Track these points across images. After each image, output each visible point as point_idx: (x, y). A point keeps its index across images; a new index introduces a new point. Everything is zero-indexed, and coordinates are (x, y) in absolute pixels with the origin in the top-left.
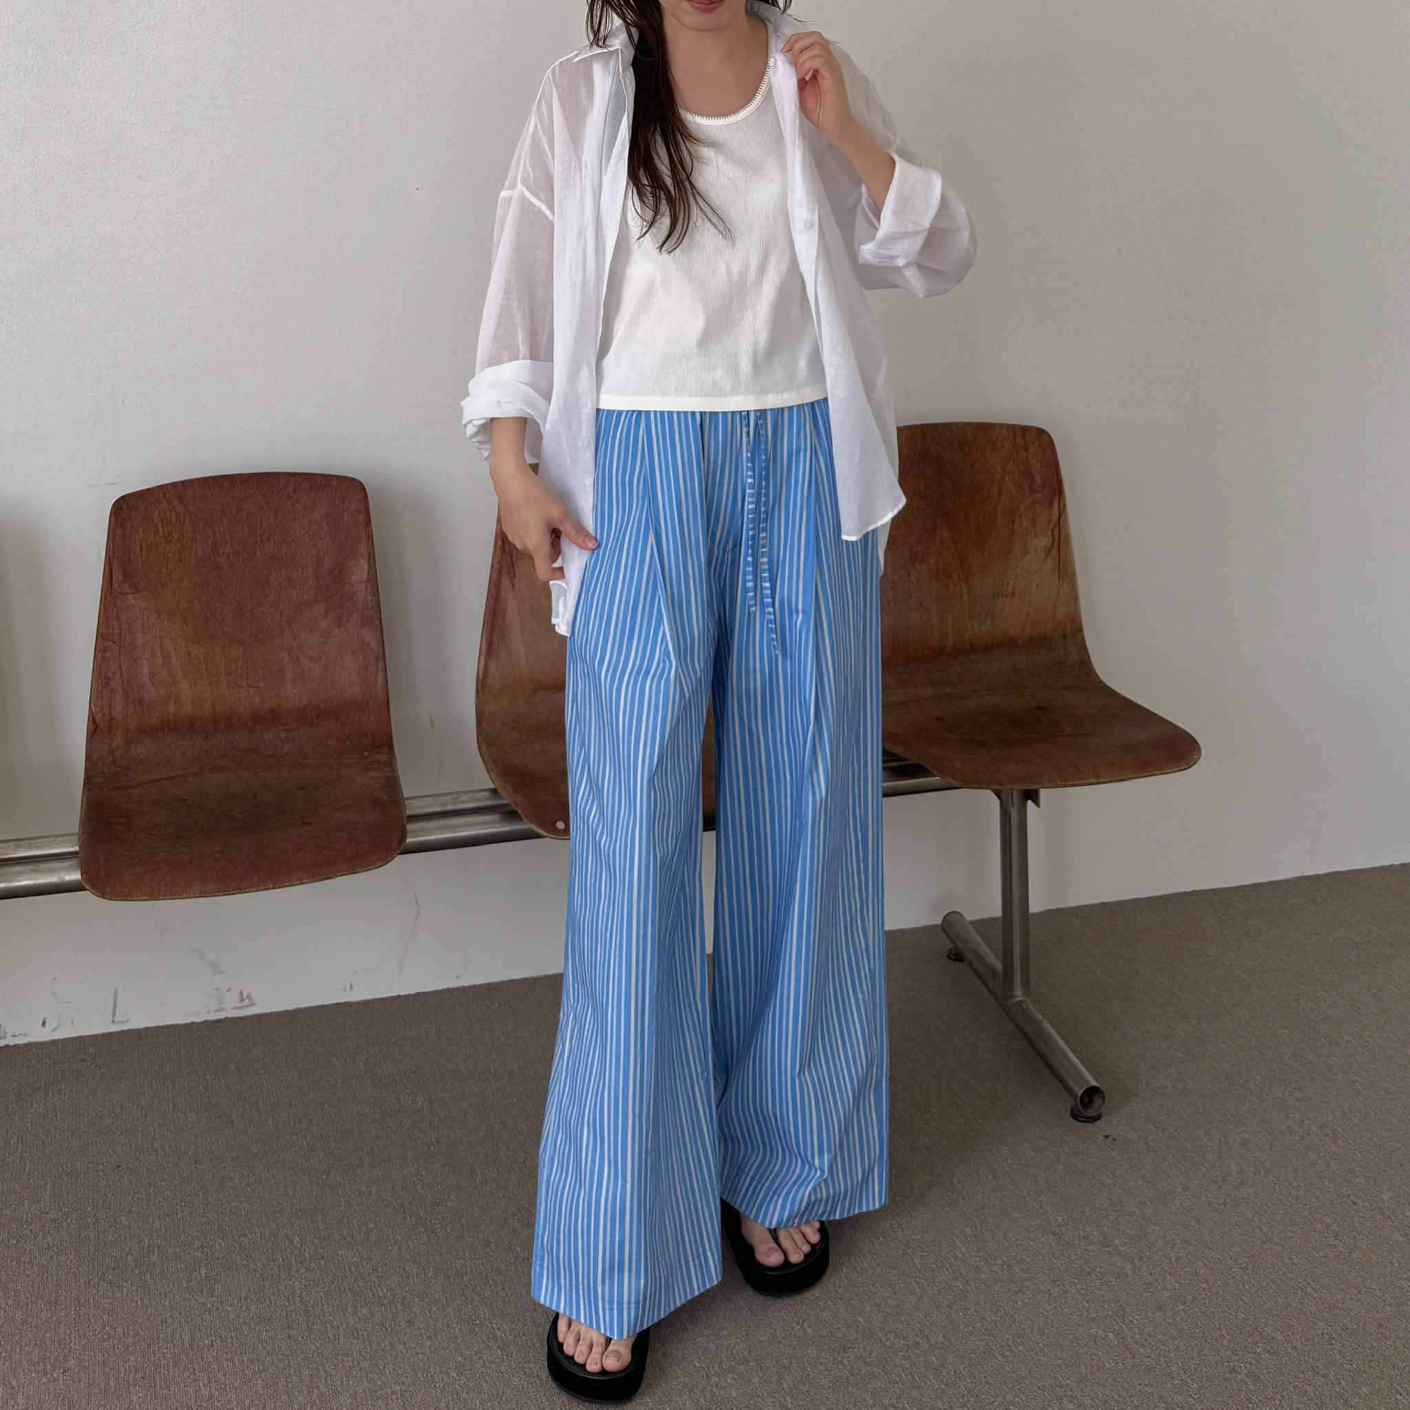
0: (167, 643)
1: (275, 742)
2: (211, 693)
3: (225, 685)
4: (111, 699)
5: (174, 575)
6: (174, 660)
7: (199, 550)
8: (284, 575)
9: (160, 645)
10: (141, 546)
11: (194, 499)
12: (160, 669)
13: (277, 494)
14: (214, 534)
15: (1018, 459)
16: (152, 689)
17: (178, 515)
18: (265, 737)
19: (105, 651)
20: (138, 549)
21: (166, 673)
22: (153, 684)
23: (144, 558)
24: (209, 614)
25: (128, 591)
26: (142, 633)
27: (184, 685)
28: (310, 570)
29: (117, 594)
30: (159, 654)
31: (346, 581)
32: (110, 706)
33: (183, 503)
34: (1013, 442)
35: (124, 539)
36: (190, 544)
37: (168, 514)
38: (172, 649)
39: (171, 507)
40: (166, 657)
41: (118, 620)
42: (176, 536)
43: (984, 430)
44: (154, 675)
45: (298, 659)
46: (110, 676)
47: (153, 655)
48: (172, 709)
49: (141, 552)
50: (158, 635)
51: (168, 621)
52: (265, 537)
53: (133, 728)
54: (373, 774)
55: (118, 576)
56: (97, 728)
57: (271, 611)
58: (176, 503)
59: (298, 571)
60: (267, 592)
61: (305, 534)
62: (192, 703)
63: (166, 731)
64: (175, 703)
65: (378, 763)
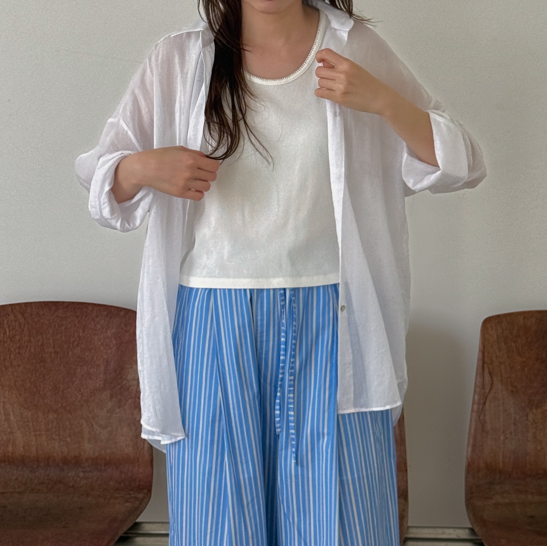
0: (8, 406)
1: (75, 478)
2: (36, 441)
3: (45, 437)
5: (15, 363)
6: (12, 418)
7: (32, 348)
8: (85, 370)
9: (4, 407)
11: (32, 315)
12: (3, 422)
13: (86, 317)
14: (42, 339)
17: (20, 324)
18: (69, 474)
21: (7, 425)
24: (35, 390)
27: (18, 435)
28: (102, 368)
31: (124, 377)
33: (24, 317)
36: (26, 344)
37: (14, 324)
38: (11, 410)
40: (7, 414)
42: (18, 338)
45: (92, 425)
48: (10, 449)
50: (2, 401)
51: (9, 392)
52: (75, 343)
54: (128, 504)
57: (76, 392)
58: (19, 316)
59: (94, 368)
60: (74, 379)
61: (101, 344)
62: (24, 447)
63: (7, 463)
64: (12, 445)
65: (136, 498)
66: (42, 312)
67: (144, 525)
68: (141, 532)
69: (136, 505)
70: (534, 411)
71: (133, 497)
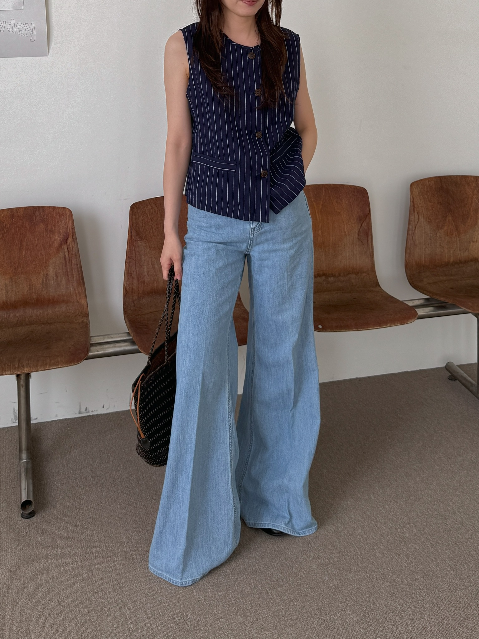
0: (154, 259)
4: (132, 282)
5: (155, 234)
6: (156, 266)
9: (151, 260)
11: (160, 205)
12: (151, 270)
16: (148, 277)
17: (155, 211)
19: (130, 263)
21: (153, 271)
22: (148, 275)
23: (144, 227)
25: (138, 240)
26: (144, 256)
29: (134, 241)
30: (150, 263)
32: (132, 284)
33: (156, 206)
35: (136, 220)
36: (160, 222)
37: (151, 210)
38: (155, 262)
39: (152, 208)
40: (153, 265)
41: (135, 250)
42: (155, 219)
44: (149, 272)
46: (132, 272)
47: (148, 264)
48: (155, 285)
50: (150, 257)
51: (153, 251)
53: (141, 292)
55: (134, 234)
56: (127, 293)
58: (154, 206)
63: (154, 293)
64: (157, 282)
70: (440, 231)
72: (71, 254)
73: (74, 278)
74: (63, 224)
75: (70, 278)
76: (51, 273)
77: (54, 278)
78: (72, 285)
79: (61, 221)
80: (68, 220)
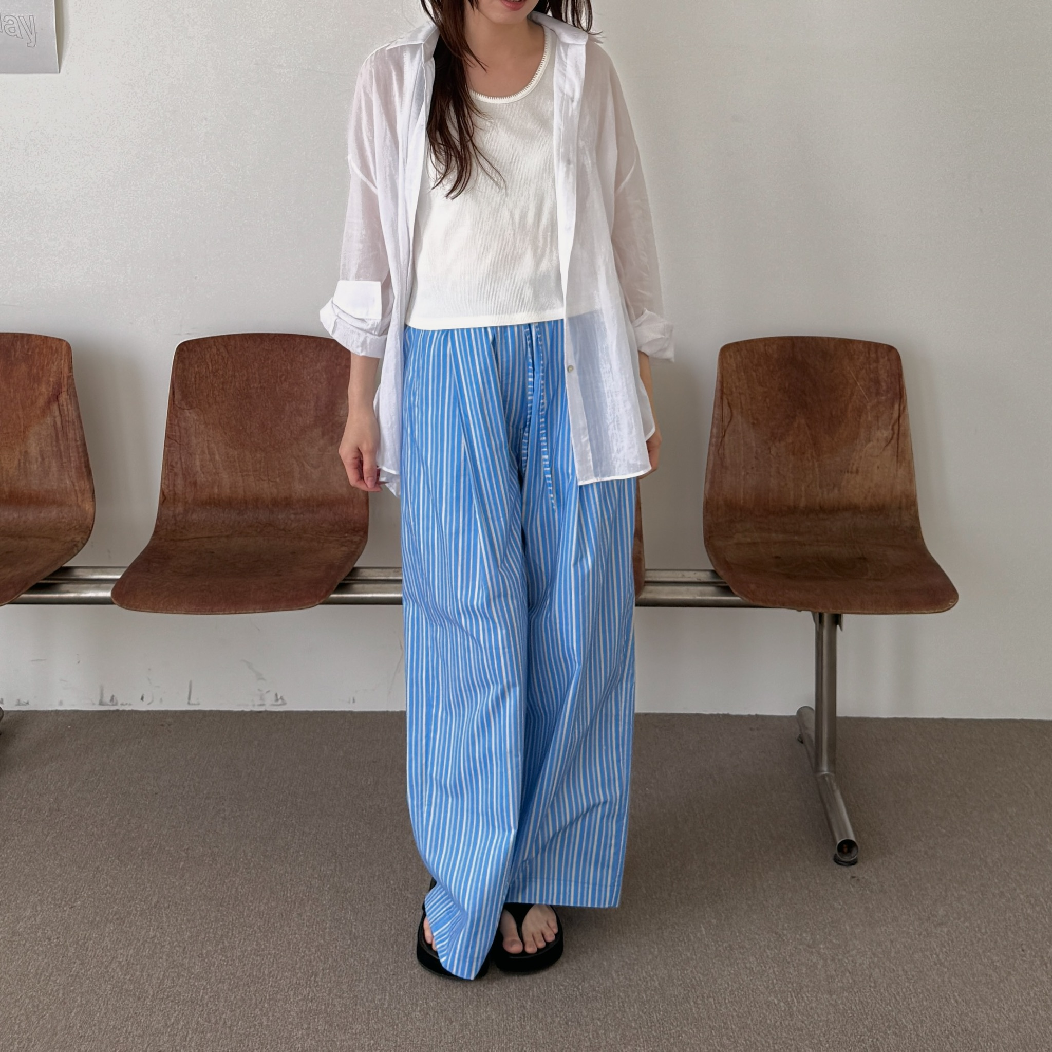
0: (212, 445)
1: (286, 521)
2: (243, 482)
3: (253, 478)
4: (174, 480)
5: (218, 399)
6: (217, 457)
7: (237, 384)
8: (294, 406)
9: (208, 447)
10: (195, 378)
11: (235, 348)
12: (208, 463)
13: (294, 349)
14: (248, 374)
15: (869, 368)
16: (202, 476)
17: (223, 358)
18: (280, 517)
19: (170, 446)
20: (193, 379)
21: (212, 465)
22: (203, 473)
23: (197, 386)
24: (241, 428)
25: (185, 407)
26: (195, 437)
27: (225, 476)
28: (313, 404)
29: (178, 408)
30: (207, 451)
31: (336, 414)
32: (174, 485)
33: (227, 350)
34: (867, 355)
35: (184, 371)
36: (230, 379)
37: (216, 357)
38: (216, 450)
39: (218, 352)
40: (212, 454)
41: (179, 426)
42: (221, 372)
43: (845, 344)
44: (203, 467)
45: (303, 465)
46: (174, 464)
47: (203, 452)
49: (195, 381)
50: (206, 439)
51: (213, 430)
52: (283, 378)
53: (190, 501)
54: (344, 549)
55: (178, 396)
56: (165, 499)
57: (285, 430)
58: (222, 350)
59: (304, 404)
60: (283, 417)
61: (310, 378)
62: (230, 488)
63: (213, 506)
64: (218, 486)
65: (352, 542)
66: (246, 345)
67: (361, 570)
68: (358, 578)
69: (353, 550)
70: (777, 444)
71: (349, 541)
72: (66, 421)
73: (71, 463)
74: (55, 368)
75: (65, 463)
76: (34, 450)
77: (37, 459)
78: (69, 474)
79: (53, 363)
80: (63, 361)
